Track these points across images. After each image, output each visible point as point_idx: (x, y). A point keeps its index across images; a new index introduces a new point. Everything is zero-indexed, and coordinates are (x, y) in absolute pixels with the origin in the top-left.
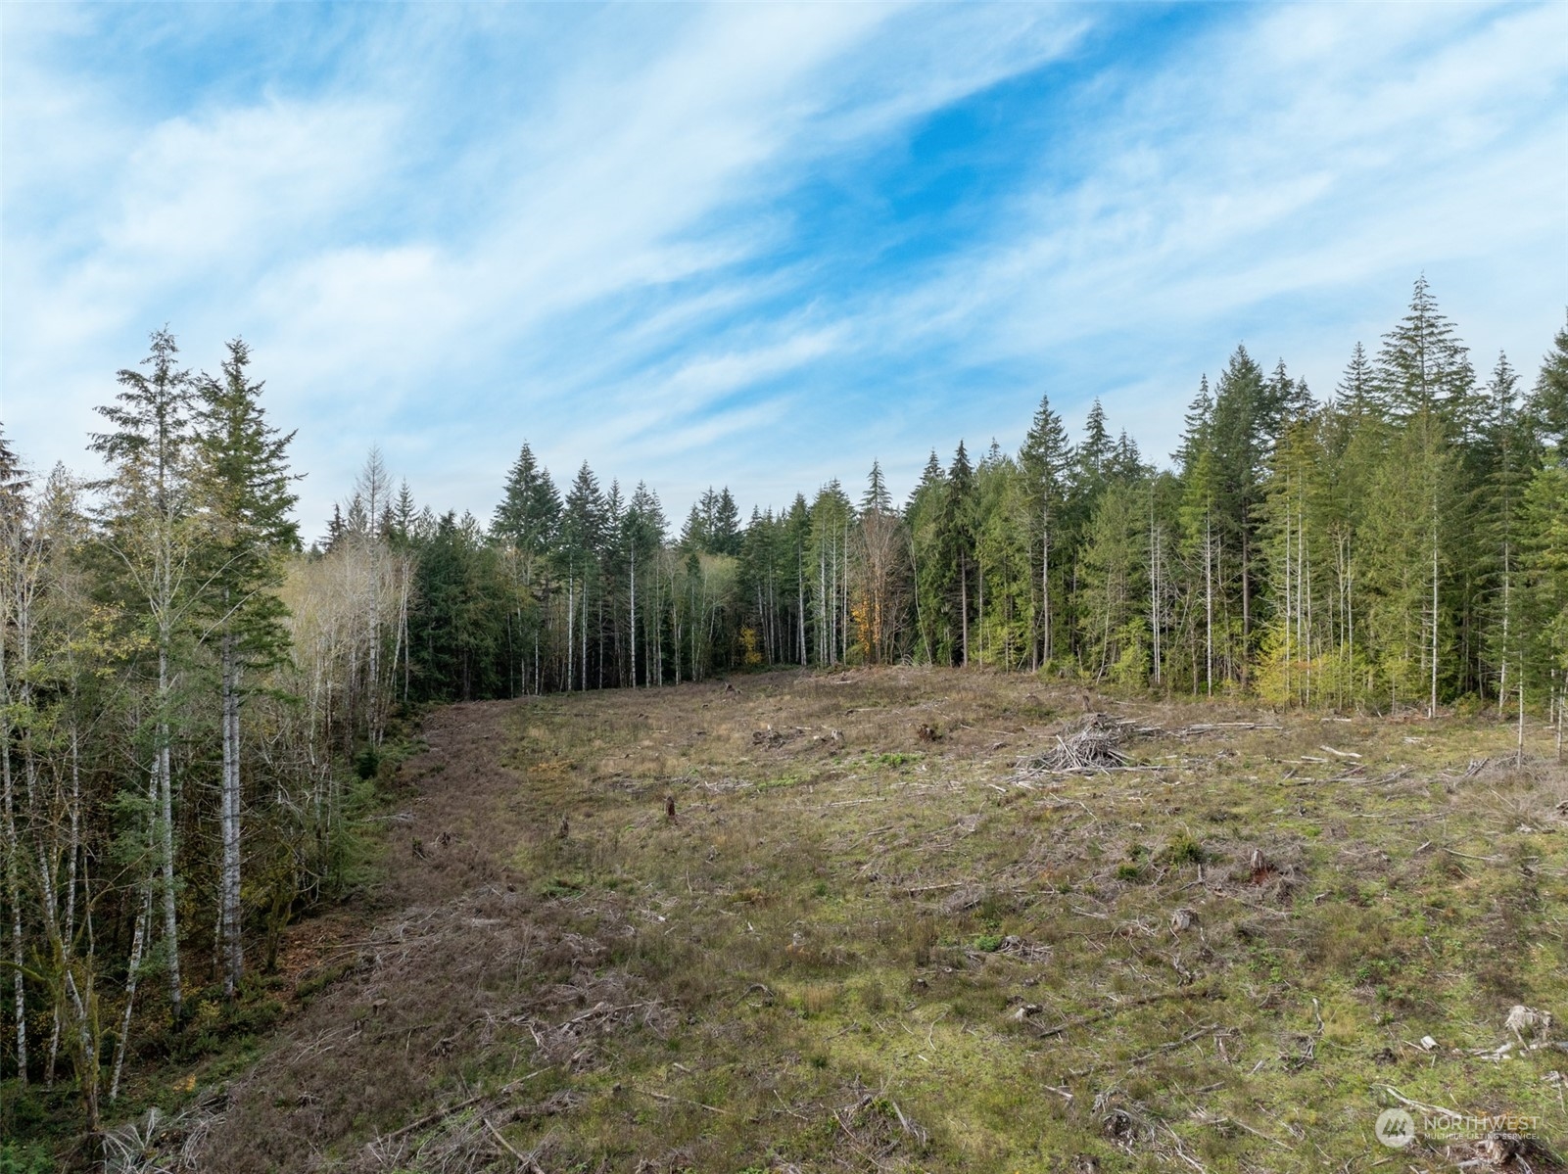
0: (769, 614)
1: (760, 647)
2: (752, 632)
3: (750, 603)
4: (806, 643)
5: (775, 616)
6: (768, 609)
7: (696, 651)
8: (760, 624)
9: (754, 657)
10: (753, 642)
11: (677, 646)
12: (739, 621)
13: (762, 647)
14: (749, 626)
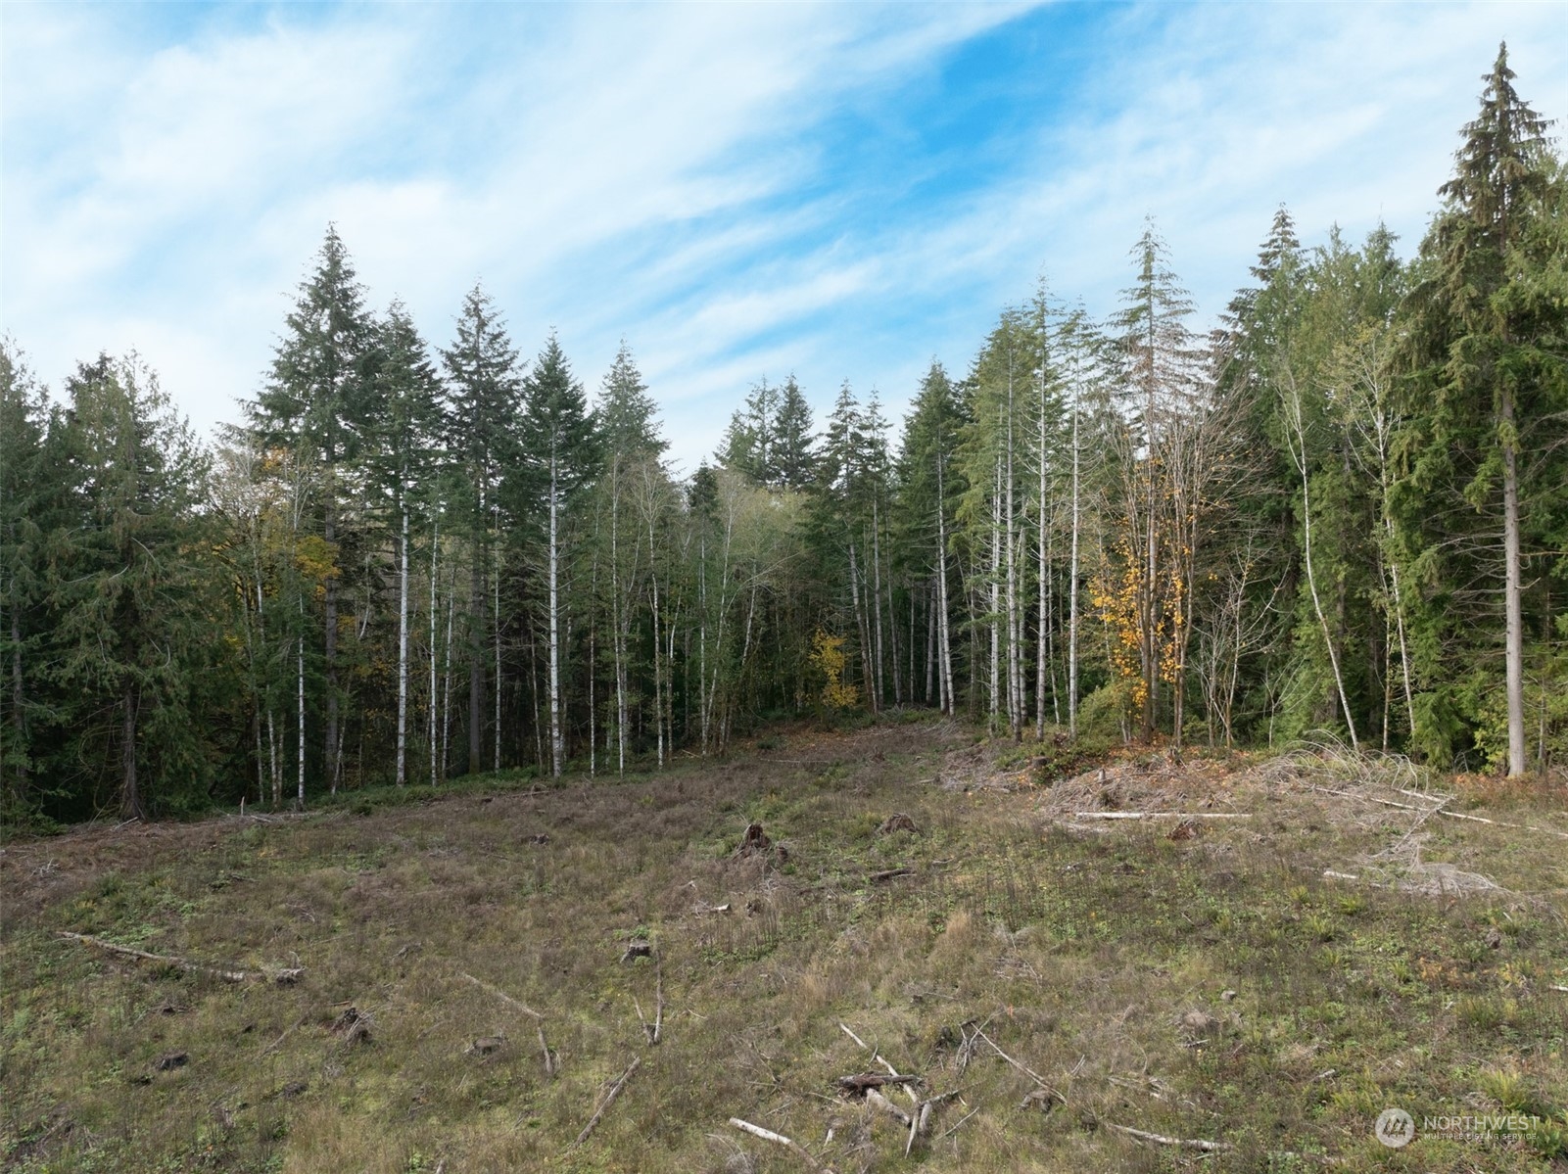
0: (872, 605)
1: (854, 674)
2: (838, 643)
3: (834, 583)
4: (953, 665)
5: (884, 609)
6: (871, 596)
7: (708, 686)
8: (855, 625)
9: (843, 696)
10: (840, 663)
11: (660, 676)
12: (811, 615)
13: (858, 673)
14: (831, 630)
